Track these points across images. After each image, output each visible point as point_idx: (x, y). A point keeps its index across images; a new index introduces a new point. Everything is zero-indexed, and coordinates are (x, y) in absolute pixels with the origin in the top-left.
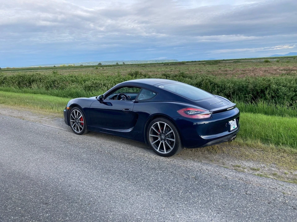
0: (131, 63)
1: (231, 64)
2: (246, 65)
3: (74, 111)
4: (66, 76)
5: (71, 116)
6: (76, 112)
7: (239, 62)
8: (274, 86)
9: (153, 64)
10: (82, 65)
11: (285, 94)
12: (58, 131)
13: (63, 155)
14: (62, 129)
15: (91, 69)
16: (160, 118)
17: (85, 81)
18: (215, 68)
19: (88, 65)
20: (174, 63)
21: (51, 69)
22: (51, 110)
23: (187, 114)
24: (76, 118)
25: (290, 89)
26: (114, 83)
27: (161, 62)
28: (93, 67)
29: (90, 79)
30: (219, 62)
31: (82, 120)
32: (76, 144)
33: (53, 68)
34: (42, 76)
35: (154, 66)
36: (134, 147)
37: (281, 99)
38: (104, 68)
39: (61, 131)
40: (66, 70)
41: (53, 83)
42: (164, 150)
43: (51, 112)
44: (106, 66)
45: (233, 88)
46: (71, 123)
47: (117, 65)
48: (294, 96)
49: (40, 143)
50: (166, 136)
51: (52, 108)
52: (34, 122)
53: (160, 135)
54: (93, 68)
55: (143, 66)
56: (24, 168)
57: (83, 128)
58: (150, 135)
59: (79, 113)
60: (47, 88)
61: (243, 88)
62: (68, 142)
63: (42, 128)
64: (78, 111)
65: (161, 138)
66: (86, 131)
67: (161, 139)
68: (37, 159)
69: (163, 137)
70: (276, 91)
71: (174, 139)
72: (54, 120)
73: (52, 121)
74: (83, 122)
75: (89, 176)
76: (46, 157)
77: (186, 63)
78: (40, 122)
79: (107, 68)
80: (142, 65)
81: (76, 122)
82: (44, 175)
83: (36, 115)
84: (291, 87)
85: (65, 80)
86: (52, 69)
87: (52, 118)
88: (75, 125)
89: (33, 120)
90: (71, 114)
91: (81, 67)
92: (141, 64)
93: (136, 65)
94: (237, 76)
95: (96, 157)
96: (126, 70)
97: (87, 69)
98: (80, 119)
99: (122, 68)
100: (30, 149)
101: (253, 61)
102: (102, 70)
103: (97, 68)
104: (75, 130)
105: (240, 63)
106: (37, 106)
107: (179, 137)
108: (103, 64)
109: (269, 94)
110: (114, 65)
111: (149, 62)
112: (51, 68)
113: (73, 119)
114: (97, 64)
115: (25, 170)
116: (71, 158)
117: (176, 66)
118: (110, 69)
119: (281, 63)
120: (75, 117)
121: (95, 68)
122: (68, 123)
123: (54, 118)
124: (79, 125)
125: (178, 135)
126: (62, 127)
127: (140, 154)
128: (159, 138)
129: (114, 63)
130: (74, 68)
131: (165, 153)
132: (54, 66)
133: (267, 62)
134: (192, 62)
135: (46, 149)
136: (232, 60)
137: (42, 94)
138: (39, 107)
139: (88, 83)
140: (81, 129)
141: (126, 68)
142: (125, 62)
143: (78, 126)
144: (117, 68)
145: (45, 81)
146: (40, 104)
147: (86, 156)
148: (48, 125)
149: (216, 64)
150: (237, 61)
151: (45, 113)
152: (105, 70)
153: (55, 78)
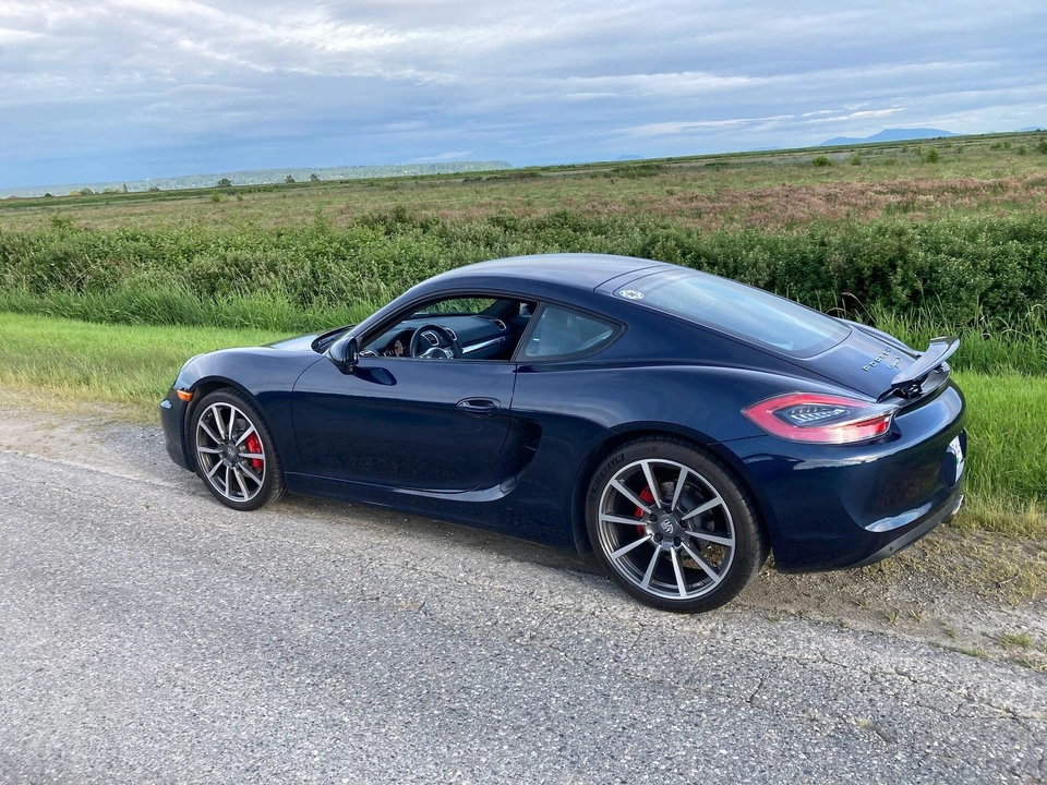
0: (342, 178)
1: (703, 173)
2: (756, 177)
3: (213, 406)
4: (109, 238)
5: (202, 430)
6: (225, 413)
7: (725, 165)
8: (920, 256)
9: (422, 178)
10: (158, 190)
11: (960, 285)
12: (143, 495)
13: (205, 633)
14: (157, 481)
15: (195, 201)
16: (655, 444)
17: (189, 254)
18: (648, 189)
19: (179, 187)
20: (497, 172)
21: (34, 205)
22: (84, 389)
23: (791, 423)
24: (226, 440)
25: (974, 264)
26: (307, 256)
27: (451, 172)
28: (199, 193)
29: (208, 246)
30: (658, 167)
31: (257, 446)
32: (244, 563)
33: (42, 201)
34: (8, 239)
35: (432, 186)
36: (514, 564)
37: (947, 301)
38: (245, 197)
39: (156, 493)
40: (95, 211)
41: (60, 266)
42: (676, 584)
43: (85, 399)
44: (250, 190)
45: (768, 266)
46: (204, 462)
47: (291, 184)
48: (991, 289)
49: (74, 568)
50: (683, 524)
51: (87, 381)
52: (21, 453)
53: (654, 518)
54: (200, 201)
55: (390, 188)
56: (26, 729)
57: (260, 484)
58: (603, 517)
59: (238, 415)
60: (38, 288)
61: (805, 264)
62: (206, 554)
63: (63, 485)
64: (234, 409)
65: (656, 527)
66: (276, 492)
67: (660, 536)
68: (83, 666)
69: (668, 526)
70: (928, 274)
71: (727, 536)
72: (108, 437)
73: (102, 442)
74: (262, 457)
75: (375, 760)
76: (124, 652)
77: (544, 174)
78: (46, 449)
79: (257, 196)
80: (386, 184)
81: (225, 454)
82: (139, 770)
83: (20, 415)
84: (979, 258)
85: (107, 253)
86: (39, 205)
87: (97, 428)
88: (223, 468)
89: (12, 441)
90: (201, 423)
91: (155, 196)
92: (378, 180)
93: (359, 182)
94: (736, 217)
95: (364, 633)
96: (329, 203)
97: (179, 202)
98: (245, 442)
99: (311, 196)
100: (31, 603)
101: (775, 160)
102: (239, 206)
103: (216, 200)
104: (224, 489)
105: (733, 171)
106: (15, 373)
107: (753, 528)
108: (236, 182)
109: (903, 283)
110: (277, 187)
111: (406, 173)
112: (35, 202)
113: (212, 445)
114: (212, 183)
115: (35, 744)
116: (249, 647)
117: (513, 186)
118: (268, 202)
119: (868, 167)
120: (222, 432)
121: (208, 198)
122: (189, 461)
123: (105, 429)
124: (239, 469)
125: (750, 520)
126: (152, 472)
127: (557, 600)
128: (649, 531)
129: (280, 179)
130: (127, 201)
131: (683, 595)
132: (48, 195)
133: (822, 163)
134: (562, 168)
135: (113, 603)
136: (697, 158)
137: (16, 310)
138: (23, 376)
139: (207, 262)
140: (251, 485)
141: (326, 194)
142: (318, 173)
143: (237, 474)
144: (293, 197)
145: (26, 260)
146: (30, 363)
147: (316, 630)
148: (86, 466)
149: (651, 175)
150: (718, 163)
151: (60, 404)
152: (251, 207)
153: (64, 246)
